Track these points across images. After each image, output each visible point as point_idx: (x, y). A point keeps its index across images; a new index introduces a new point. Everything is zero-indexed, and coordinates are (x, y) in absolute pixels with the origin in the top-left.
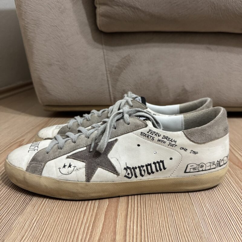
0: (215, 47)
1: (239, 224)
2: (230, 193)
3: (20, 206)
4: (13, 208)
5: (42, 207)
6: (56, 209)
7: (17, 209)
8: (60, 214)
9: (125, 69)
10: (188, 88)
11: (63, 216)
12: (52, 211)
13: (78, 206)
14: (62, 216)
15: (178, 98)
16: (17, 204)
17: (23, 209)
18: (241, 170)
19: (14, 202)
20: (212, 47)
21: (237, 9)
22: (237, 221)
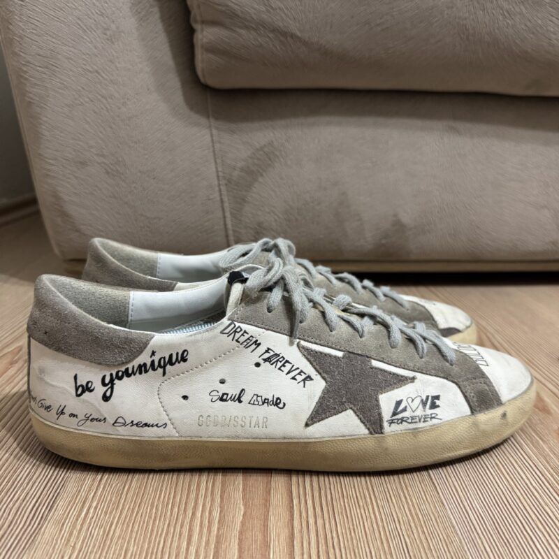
0: (468, 125)
1: (552, 548)
2: (524, 473)
3: (25, 527)
4: (8, 532)
5: (82, 525)
6: (118, 531)
7: (19, 532)
8: (128, 543)
9: (262, 175)
10: (406, 218)
11: (136, 547)
12: (107, 535)
13: (170, 520)
14: (134, 547)
15: (384, 241)
16: (17, 520)
17: (34, 532)
18: (540, 413)
19: (9, 514)
20: (460, 125)
21: (517, 41)
22: (547, 541)
